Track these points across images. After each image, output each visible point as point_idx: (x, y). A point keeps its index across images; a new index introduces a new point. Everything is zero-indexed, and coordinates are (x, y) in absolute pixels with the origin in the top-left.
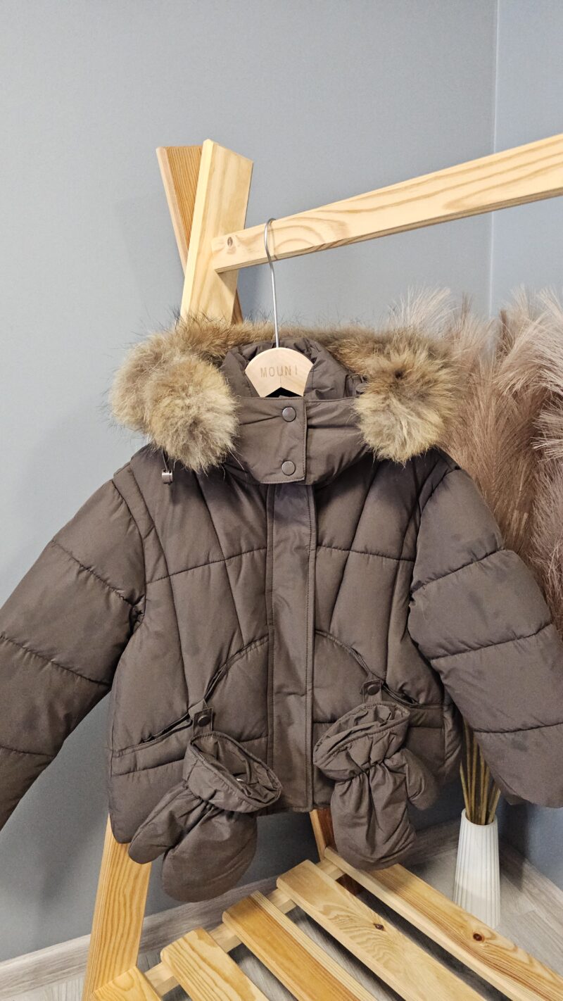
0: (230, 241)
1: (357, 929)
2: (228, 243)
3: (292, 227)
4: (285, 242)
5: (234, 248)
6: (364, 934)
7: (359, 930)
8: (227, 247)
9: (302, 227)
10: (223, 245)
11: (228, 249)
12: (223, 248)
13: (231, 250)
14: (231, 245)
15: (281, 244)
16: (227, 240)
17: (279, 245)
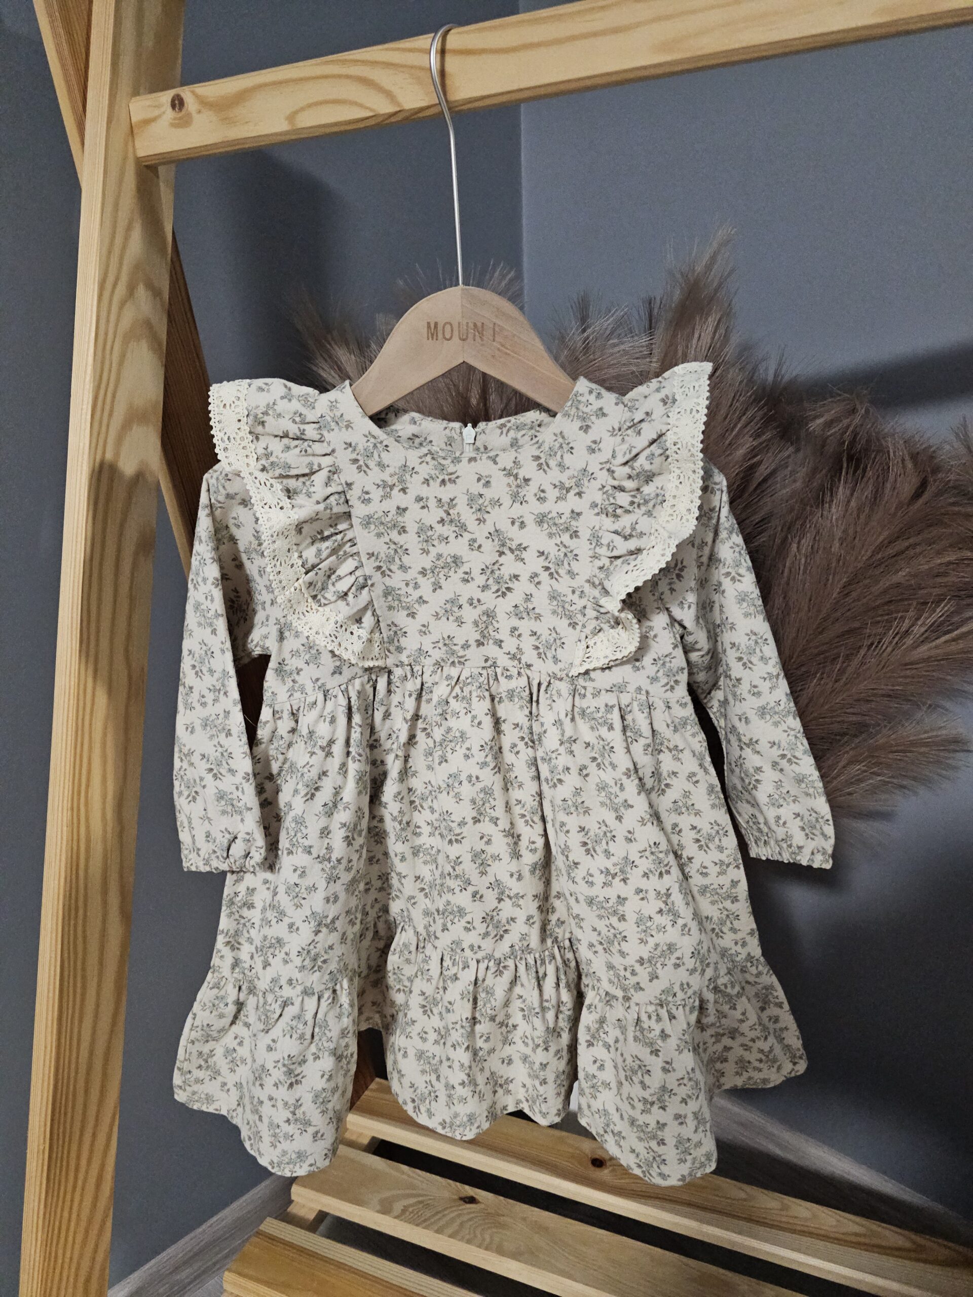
0: (178, 103)
1: (440, 1215)
2: (173, 106)
3: (326, 77)
4: (310, 106)
5: (189, 115)
6: (453, 1220)
7: (444, 1216)
8: (169, 114)
9: (348, 77)
10: (162, 109)
11: (175, 119)
12: (159, 116)
13: (180, 118)
14: (180, 110)
15: (302, 109)
16: (170, 100)
17: (296, 113)
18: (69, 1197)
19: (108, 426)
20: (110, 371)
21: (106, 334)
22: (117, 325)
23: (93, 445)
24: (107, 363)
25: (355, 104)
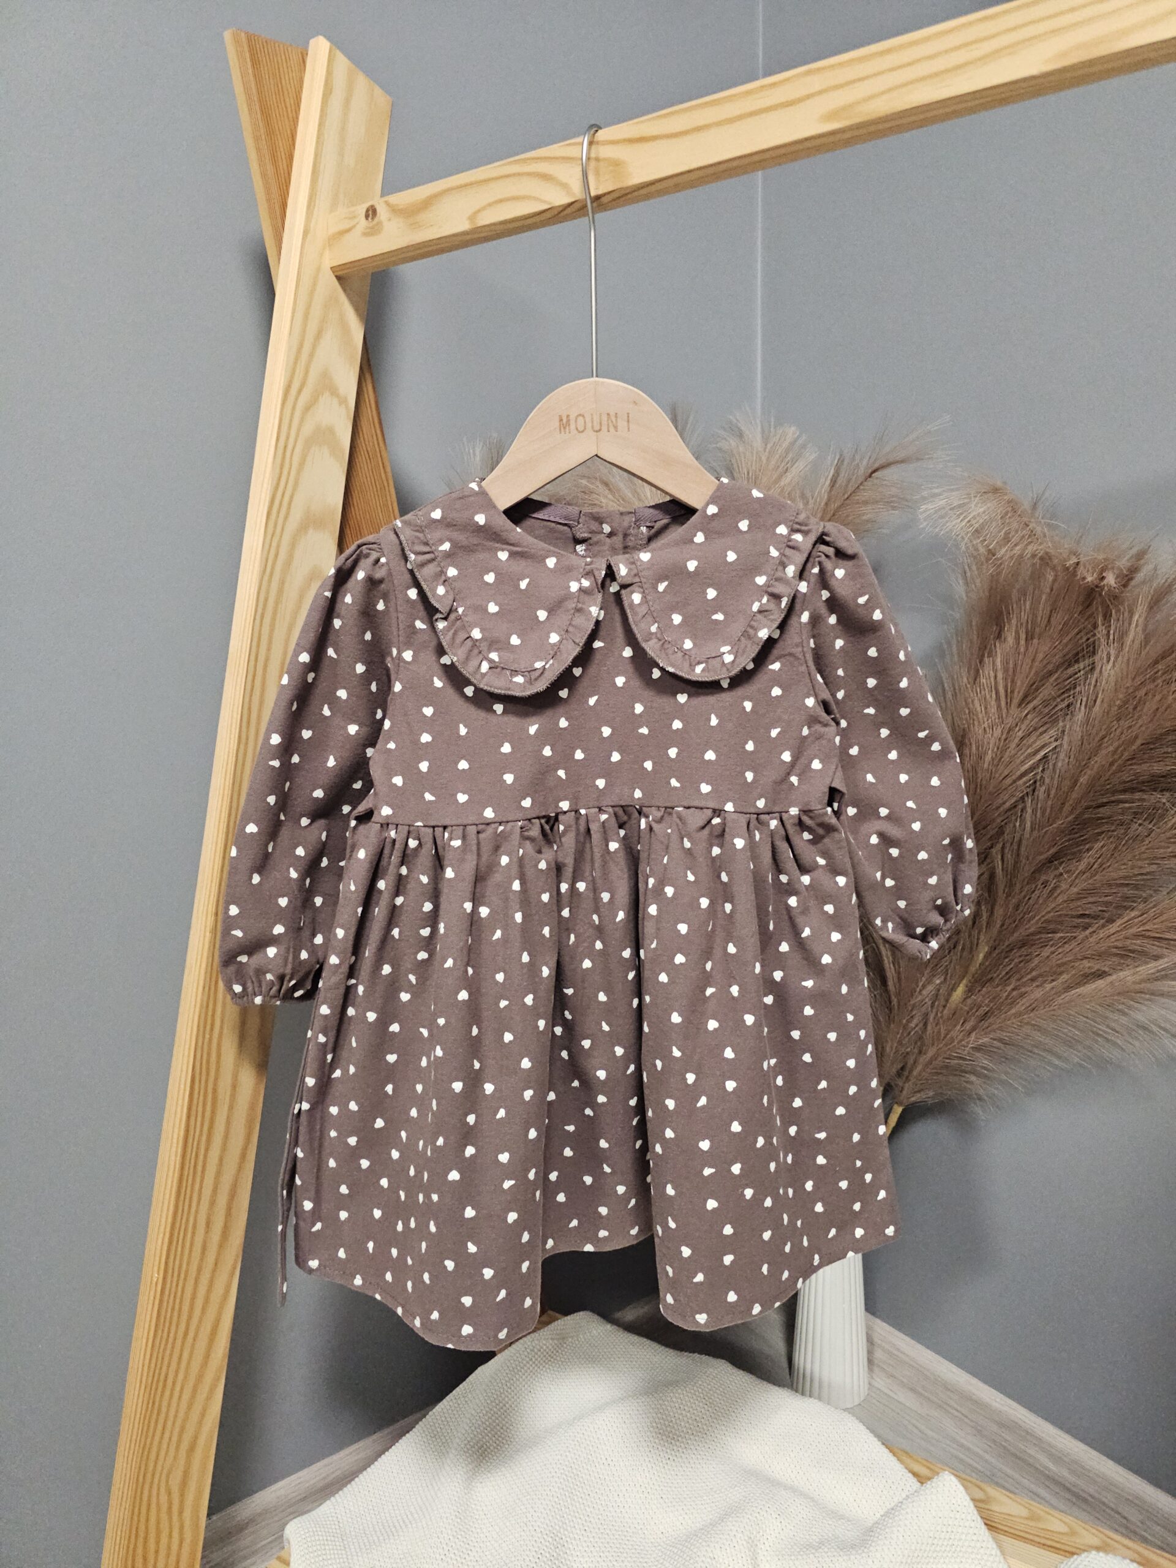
0: (371, 213)
2: (367, 217)
4: (490, 205)
5: (380, 223)
8: (362, 224)
9: (531, 174)
10: (356, 221)
11: (367, 228)
12: (354, 227)
13: (372, 228)
14: (373, 219)
15: (484, 208)
16: (364, 211)
17: (479, 211)
18: (179, 1342)
19: (283, 529)
20: (289, 473)
21: (288, 438)
22: (299, 430)
23: (267, 546)
24: (287, 466)
25: (536, 199)
